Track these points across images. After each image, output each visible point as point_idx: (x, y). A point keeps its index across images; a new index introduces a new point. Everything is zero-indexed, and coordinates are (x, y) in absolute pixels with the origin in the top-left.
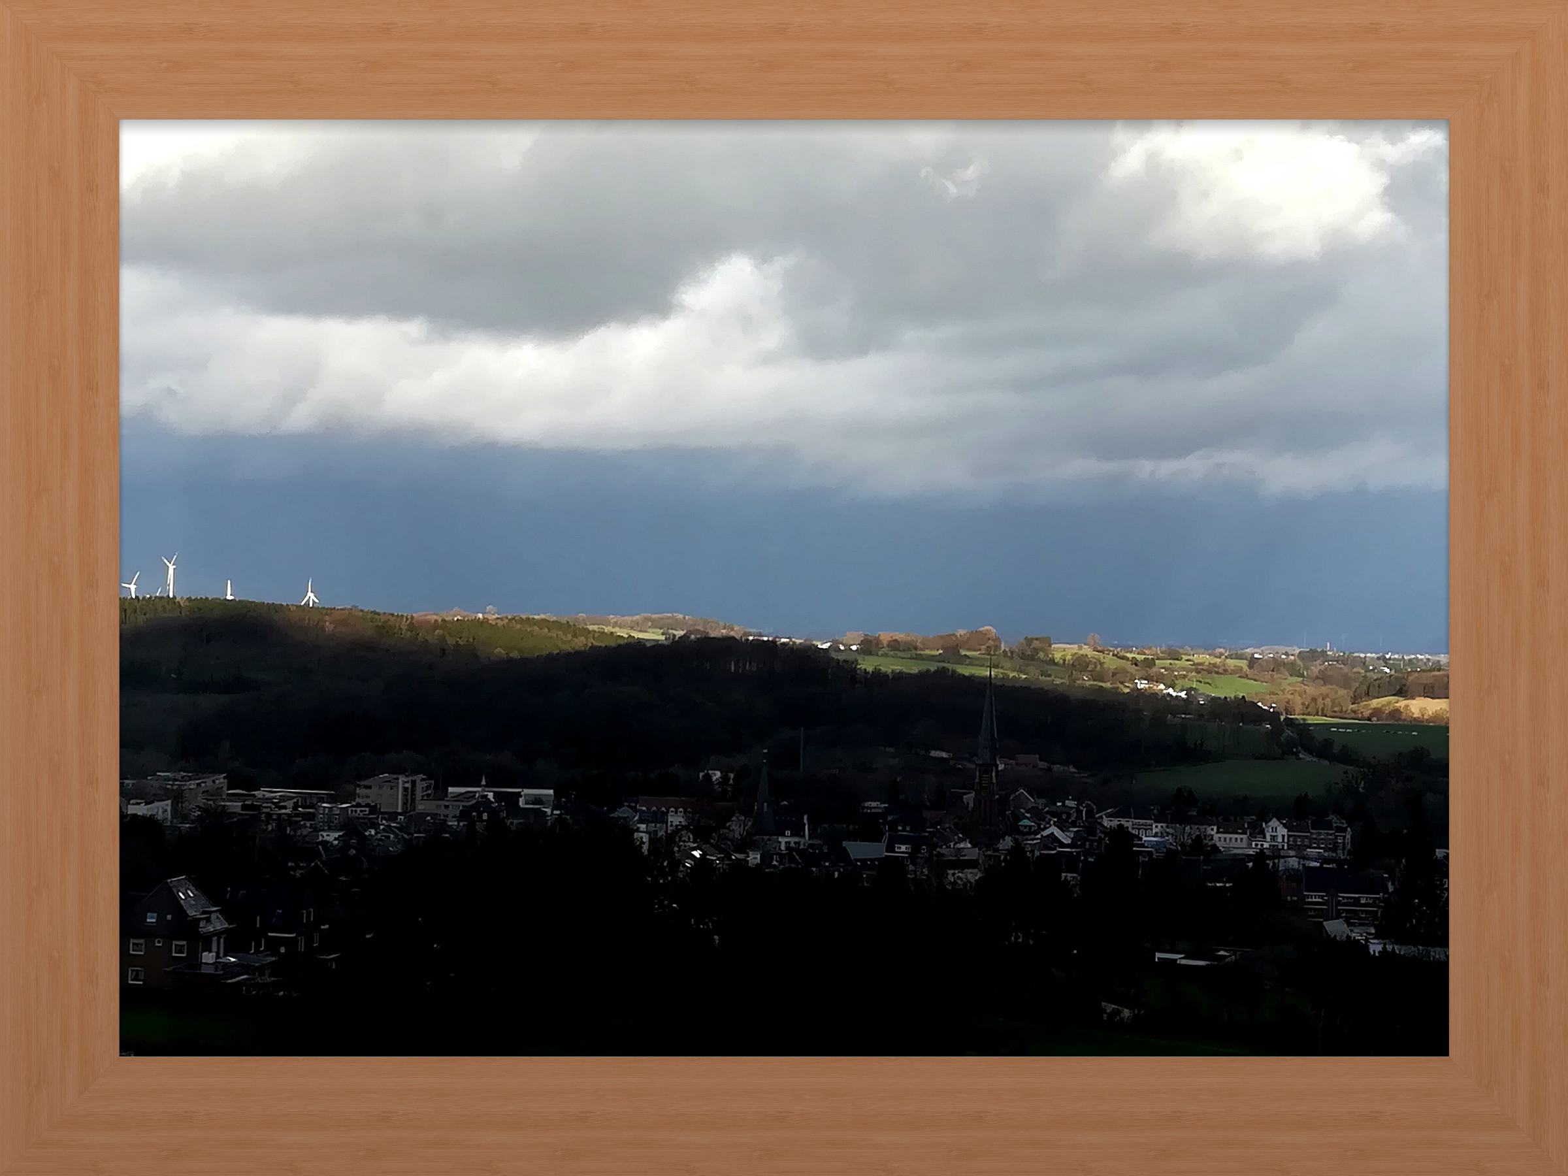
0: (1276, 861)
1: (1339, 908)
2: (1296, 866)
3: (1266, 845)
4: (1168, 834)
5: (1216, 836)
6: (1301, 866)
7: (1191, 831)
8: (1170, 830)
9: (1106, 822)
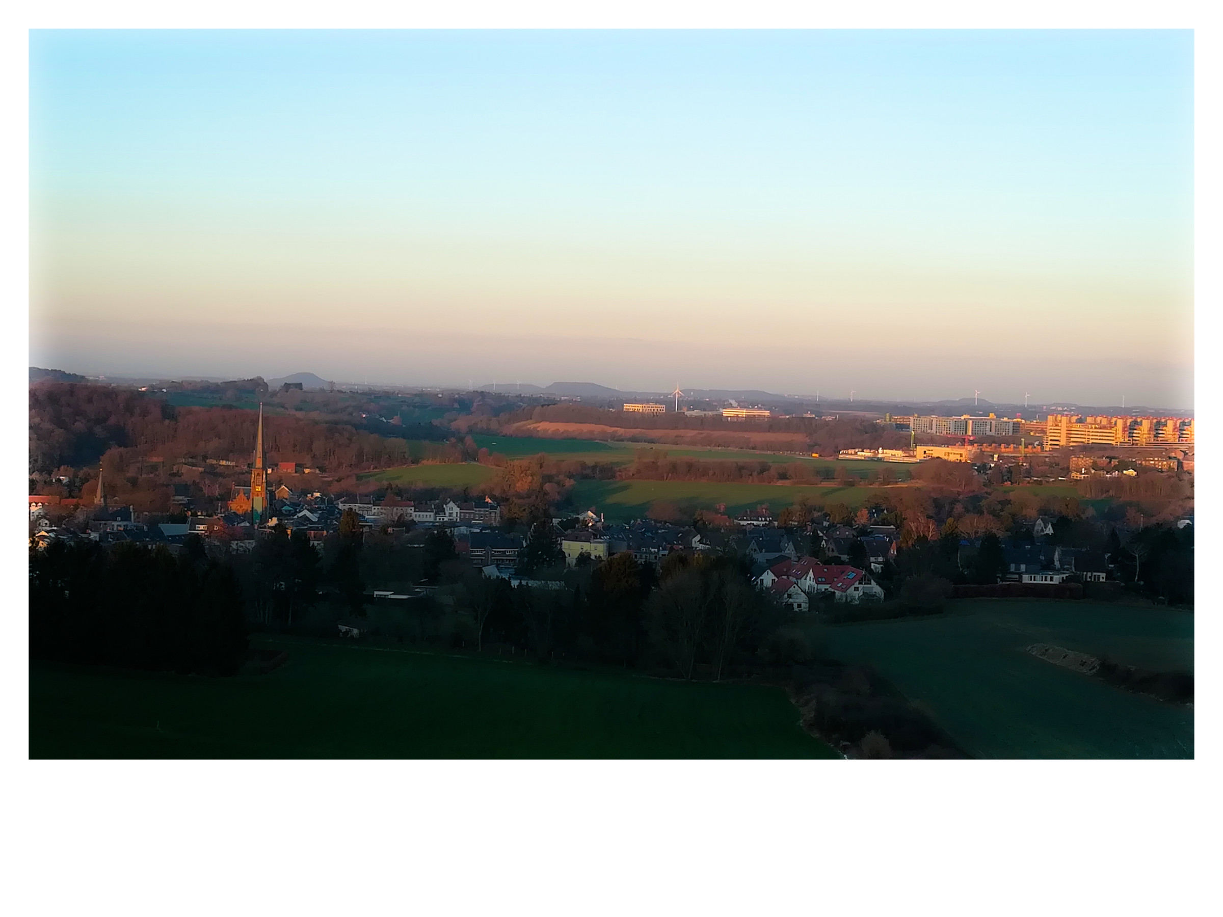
0: (453, 529)
1: (493, 558)
2: (465, 532)
3: (446, 519)
4: (382, 513)
5: (414, 514)
6: (468, 533)
7: (397, 511)
9: (341, 506)
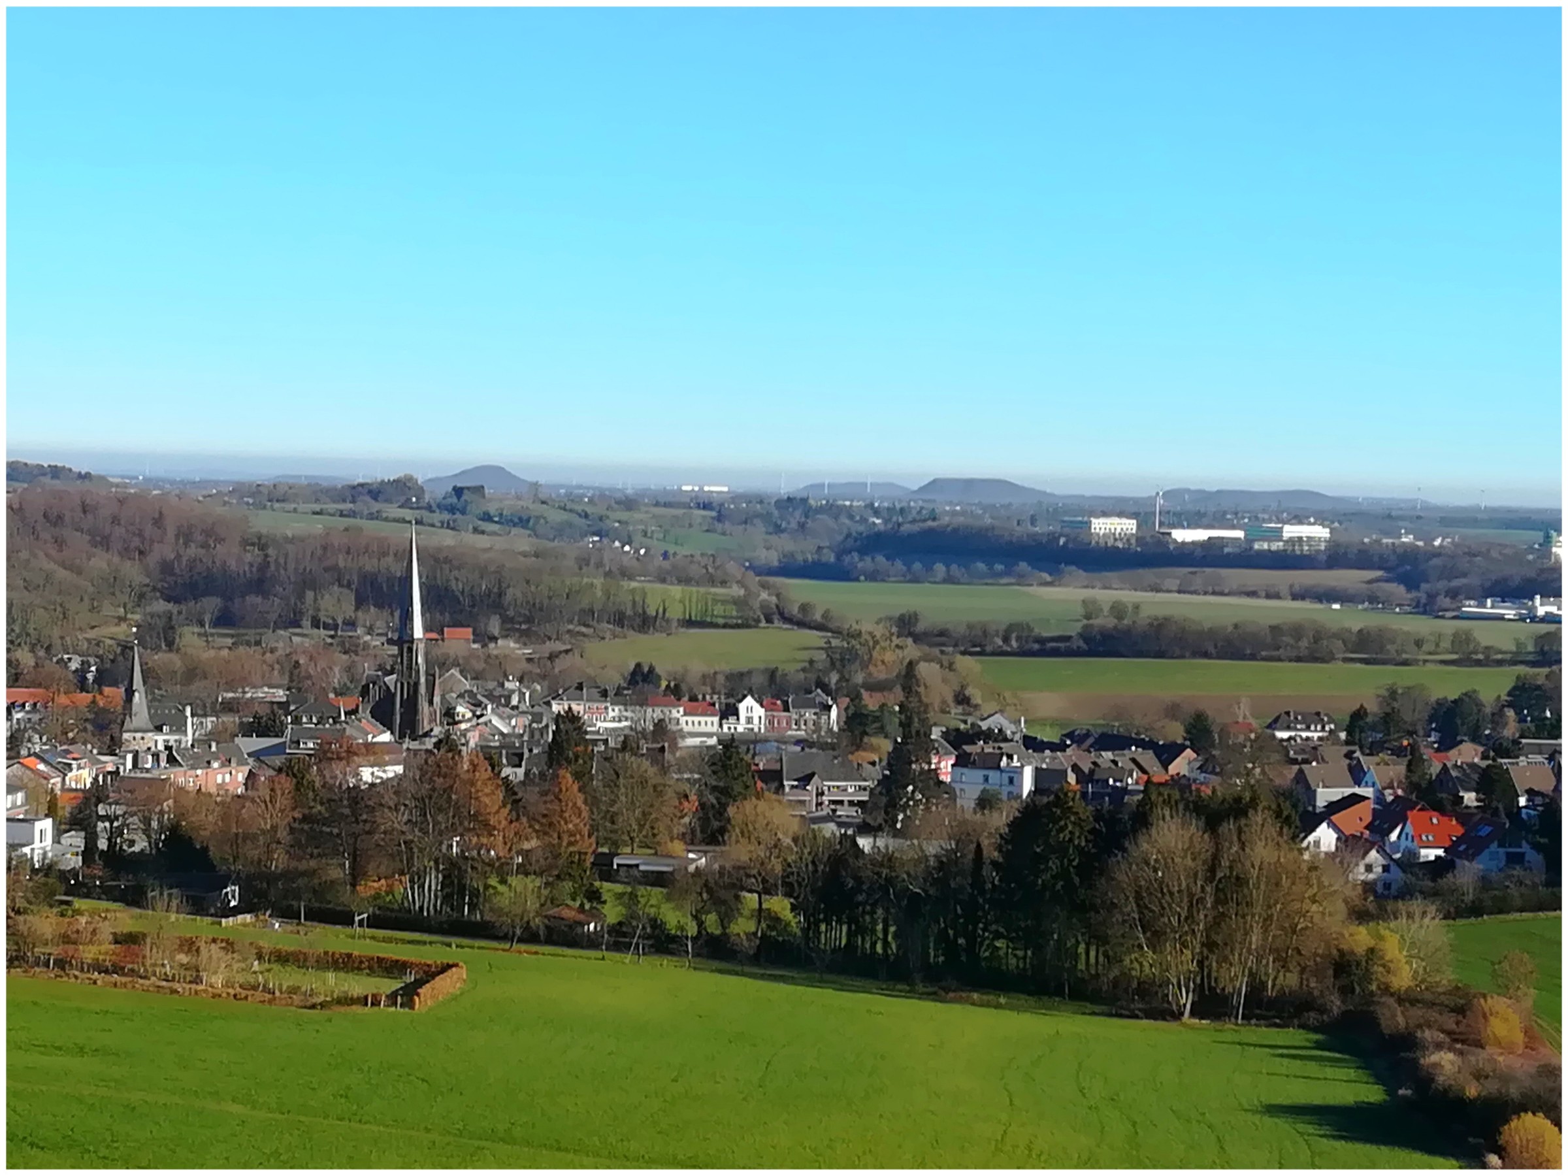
0: (752, 748)
1: (824, 798)
2: (775, 751)
3: (740, 729)
4: (626, 719)
5: (683, 720)
6: (780, 752)
7: (653, 714)
8: (629, 714)
9: (554, 707)
